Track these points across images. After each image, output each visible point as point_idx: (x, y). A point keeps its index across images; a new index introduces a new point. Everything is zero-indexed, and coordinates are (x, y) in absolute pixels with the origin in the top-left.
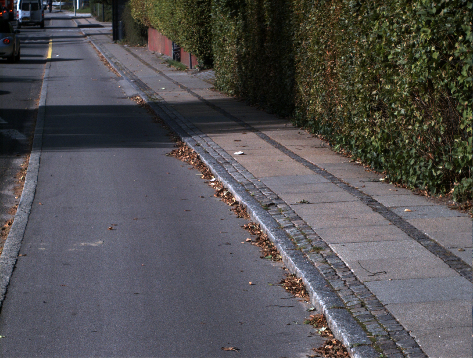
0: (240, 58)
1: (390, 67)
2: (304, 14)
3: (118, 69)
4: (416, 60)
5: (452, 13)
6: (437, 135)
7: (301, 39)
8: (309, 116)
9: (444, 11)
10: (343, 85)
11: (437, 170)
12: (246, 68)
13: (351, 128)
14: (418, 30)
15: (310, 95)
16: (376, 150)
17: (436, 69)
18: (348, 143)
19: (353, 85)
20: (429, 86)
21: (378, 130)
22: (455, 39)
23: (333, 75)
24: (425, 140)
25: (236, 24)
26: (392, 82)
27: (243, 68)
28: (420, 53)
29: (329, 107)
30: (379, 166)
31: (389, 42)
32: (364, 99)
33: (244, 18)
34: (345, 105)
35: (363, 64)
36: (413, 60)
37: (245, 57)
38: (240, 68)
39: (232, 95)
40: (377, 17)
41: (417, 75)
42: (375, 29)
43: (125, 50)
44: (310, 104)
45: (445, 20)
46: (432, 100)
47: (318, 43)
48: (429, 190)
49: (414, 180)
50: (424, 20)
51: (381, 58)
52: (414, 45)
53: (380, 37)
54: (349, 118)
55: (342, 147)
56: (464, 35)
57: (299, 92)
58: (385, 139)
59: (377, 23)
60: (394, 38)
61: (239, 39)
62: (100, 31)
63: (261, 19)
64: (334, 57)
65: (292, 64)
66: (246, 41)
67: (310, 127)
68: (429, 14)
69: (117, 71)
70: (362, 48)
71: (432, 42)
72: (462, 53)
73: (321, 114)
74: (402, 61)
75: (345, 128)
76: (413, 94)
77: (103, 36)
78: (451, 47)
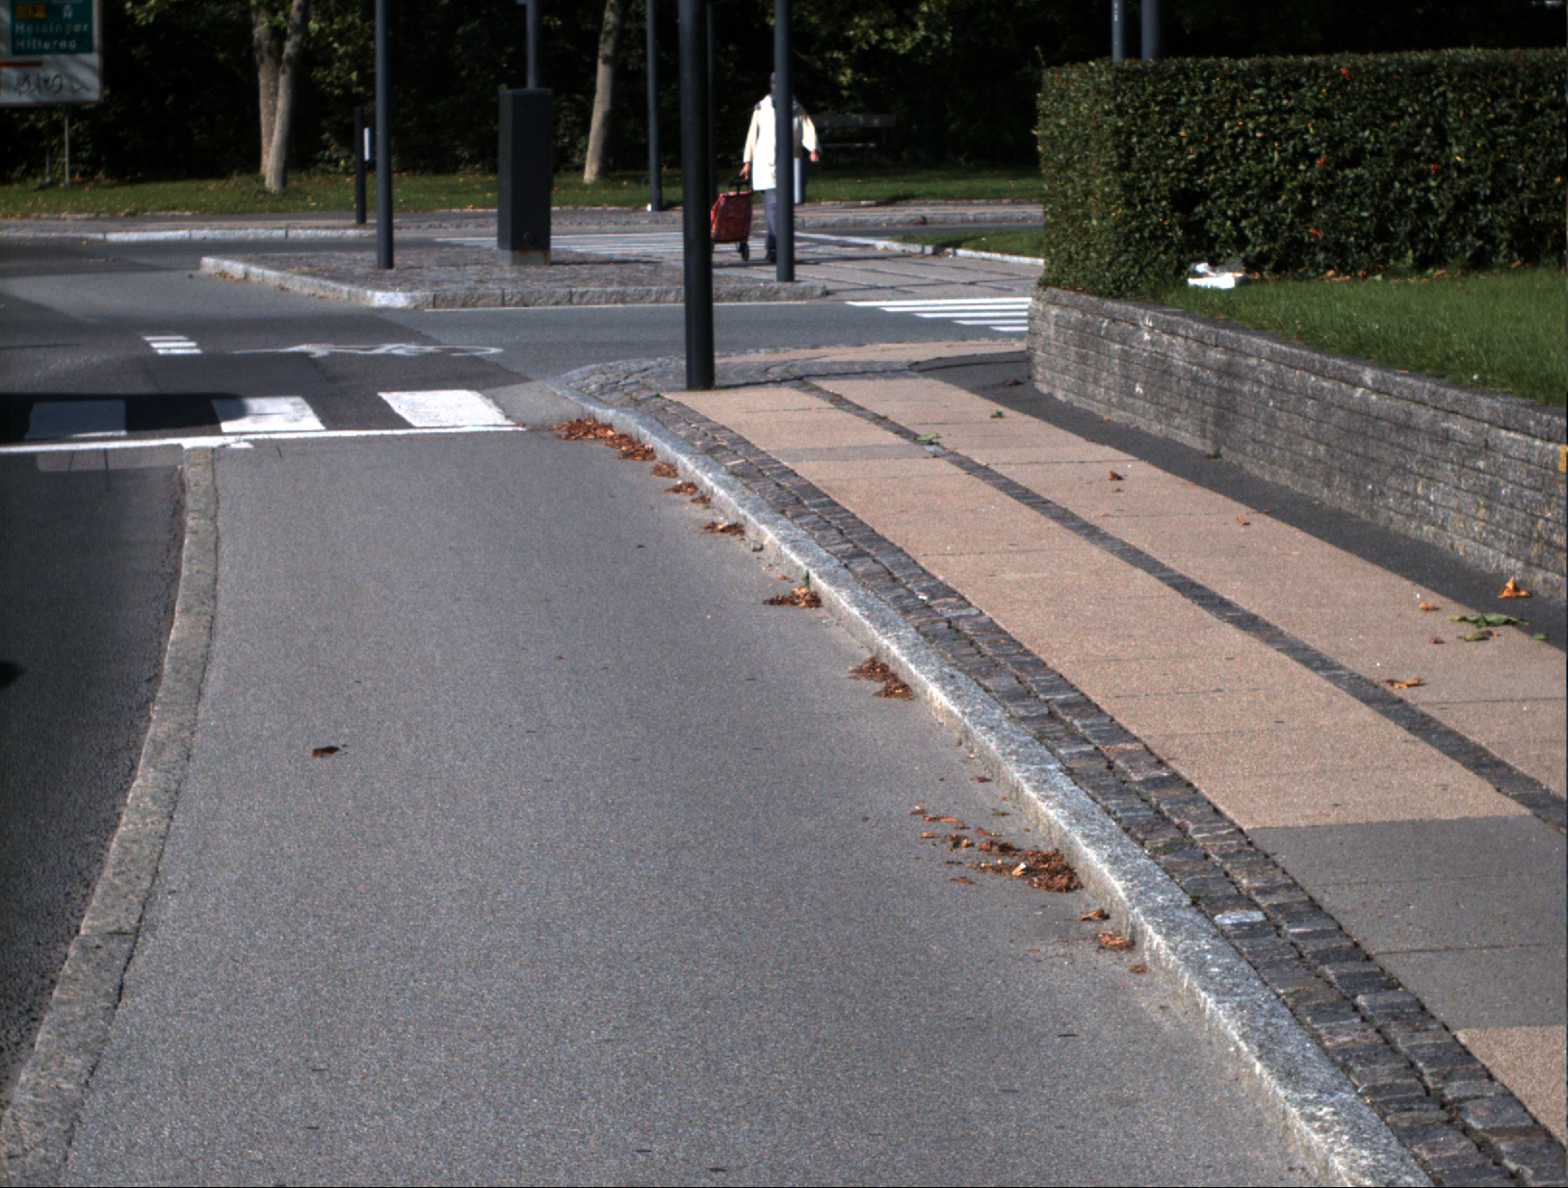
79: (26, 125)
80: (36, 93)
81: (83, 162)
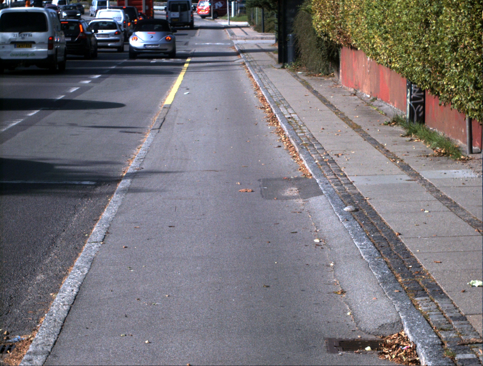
3: (298, 144)
43: (301, 84)
62: (258, 46)
69: (297, 150)
77: (263, 54)
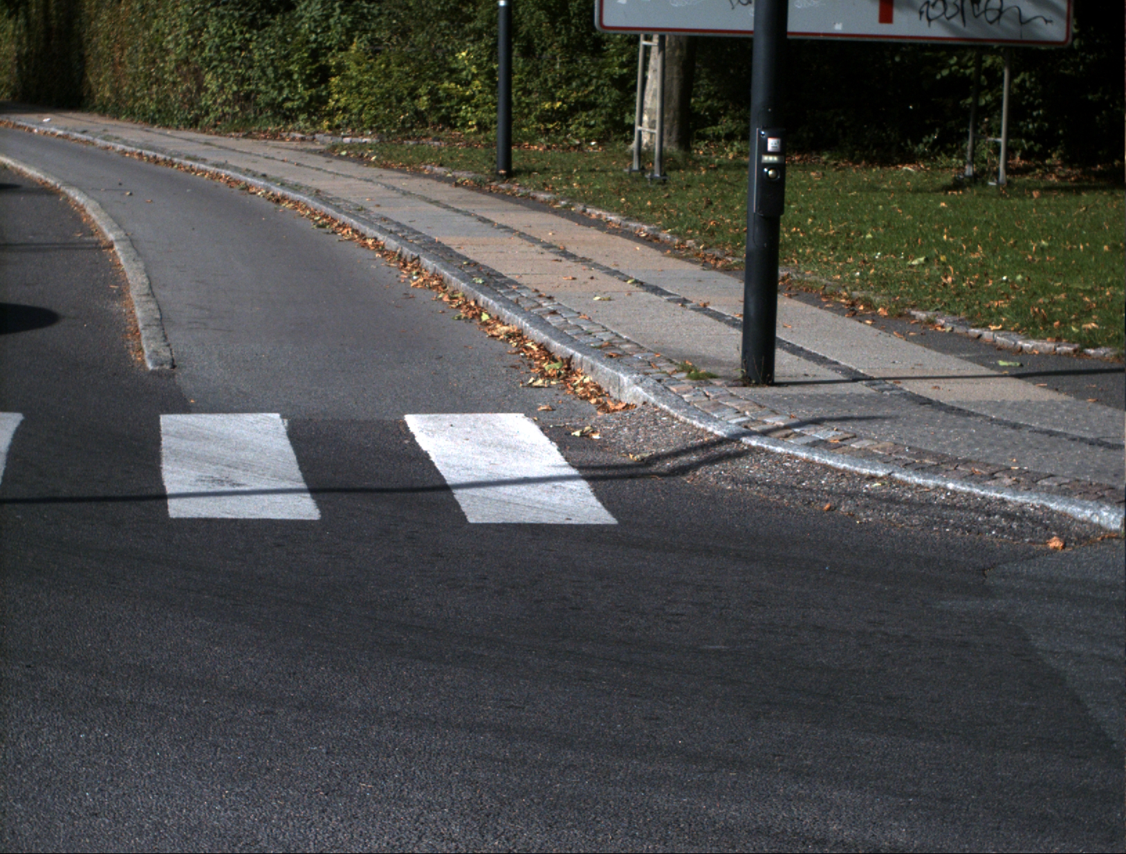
0: (18, 58)
1: (164, 50)
2: (96, 14)
4: (179, 45)
5: (201, 14)
6: (191, 93)
7: (93, 36)
8: (97, 102)
9: (197, 13)
10: (130, 69)
11: (189, 113)
12: (28, 67)
13: (135, 101)
14: (181, 25)
15: (99, 84)
16: (152, 111)
17: (191, 49)
18: (133, 113)
19: (137, 68)
20: (186, 61)
21: (154, 96)
22: (202, 31)
23: (121, 64)
24: (184, 96)
25: (15, 24)
26: (165, 62)
27: (24, 68)
28: (182, 41)
29: (116, 91)
30: (154, 122)
31: (163, 34)
32: (146, 77)
33: (27, 17)
34: (131, 85)
35: (145, 52)
36: (178, 45)
37: (27, 55)
38: (20, 68)
39: (8, 98)
40: (156, 17)
41: (180, 54)
42: (155, 24)
44: (98, 92)
45: (196, 18)
46: (189, 70)
47: (108, 38)
48: (185, 127)
49: (176, 123)
50: (184, 18)
51: (157, 45)
52: (178, 35)
53: (158, 31)
54: (134, 93)
55: (127, 117)
56: (208, 28)
57: (88, 81)
58: (159, 102)
59: (156, 21)
60: (167, 31)
61: (20, 38)
63: (47, 17)
64: (122, 49)
65: (82, 59)
66: (29, 39)
67: (99, 112)
68: (188, 15)
70: (144, 38)
71: (190, 32)
72: (207, 39)
73: (109, 98)
74: (171, 46)
75: (130, 103)
76: (178, 67)
78: (200, 35)
79: (945, 72)
80: (957, 22)
81: (1028, 137)
